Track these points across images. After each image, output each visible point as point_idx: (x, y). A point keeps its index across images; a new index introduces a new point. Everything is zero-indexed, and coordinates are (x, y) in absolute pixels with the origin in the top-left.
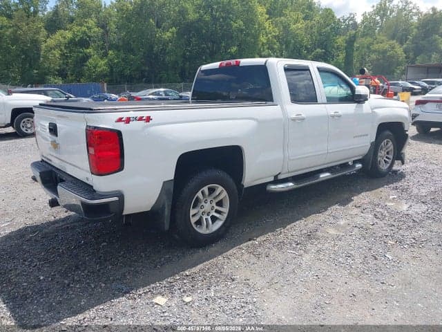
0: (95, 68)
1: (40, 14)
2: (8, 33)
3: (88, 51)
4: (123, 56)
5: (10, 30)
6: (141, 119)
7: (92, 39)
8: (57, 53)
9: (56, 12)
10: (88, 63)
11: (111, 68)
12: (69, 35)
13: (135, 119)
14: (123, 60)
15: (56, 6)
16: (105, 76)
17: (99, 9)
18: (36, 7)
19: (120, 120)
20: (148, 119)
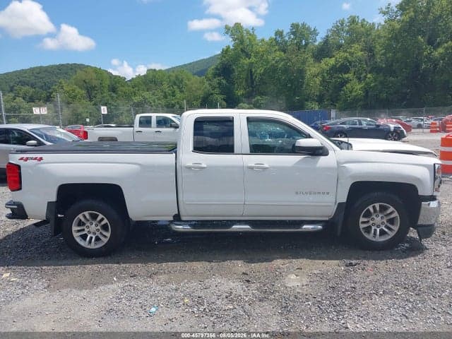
0: (351, 92)
1: (310, 46)
2: (280, 66)
3: (346, 76)
4: (382, 78)
5: (283, 63)
6: (36, 159)
7: (353, 64)
8: (318, 80)
9: (326, 41)
10: (345, 88)
11: (367, 92)
12: (332, 61)
13: (32, 159)
14: (381, 83)
15: (327, 36)
16: (359, 100)
17: (369, 33)
18: (306, 40)
19: (22, 159)
20: (41, 159)
